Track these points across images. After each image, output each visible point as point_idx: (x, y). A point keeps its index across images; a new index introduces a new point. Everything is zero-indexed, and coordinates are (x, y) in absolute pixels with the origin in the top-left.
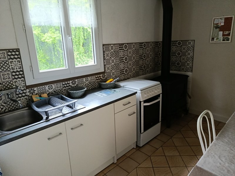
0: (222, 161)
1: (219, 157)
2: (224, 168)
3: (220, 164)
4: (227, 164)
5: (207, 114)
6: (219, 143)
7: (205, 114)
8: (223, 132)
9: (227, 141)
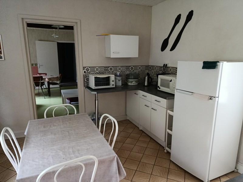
0: (36, 162)
1: (33, 161)
2: (40, 166)
3: (36, 165)
4: (41, 162)
5: (7, 131)
6: (28, 150)
7: (5, 132)
8: (27, 140)
9: (33, 146)
